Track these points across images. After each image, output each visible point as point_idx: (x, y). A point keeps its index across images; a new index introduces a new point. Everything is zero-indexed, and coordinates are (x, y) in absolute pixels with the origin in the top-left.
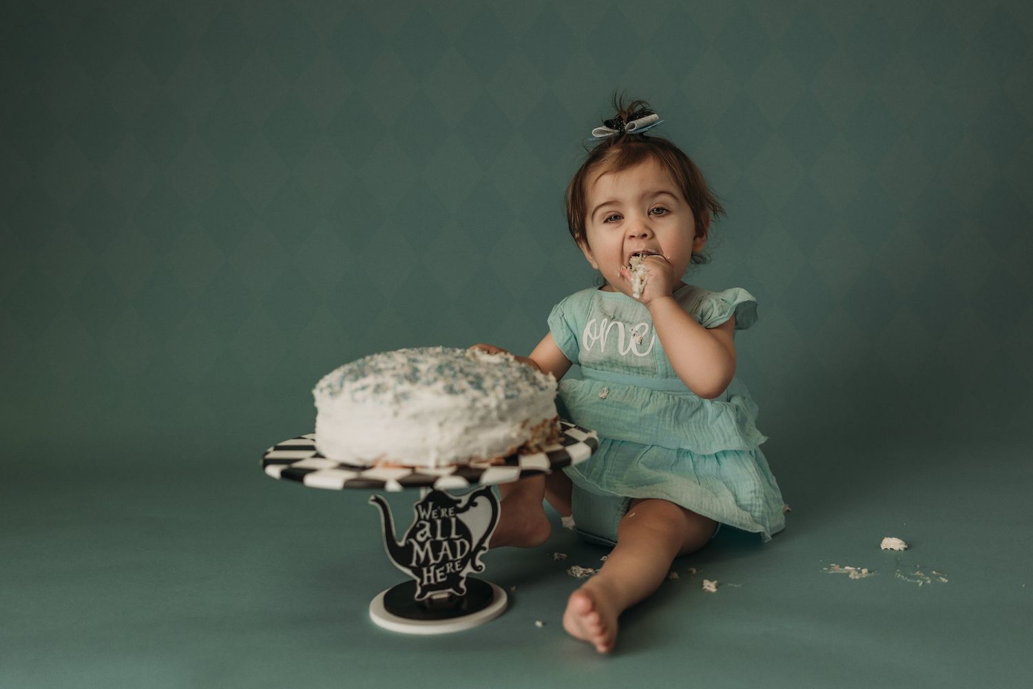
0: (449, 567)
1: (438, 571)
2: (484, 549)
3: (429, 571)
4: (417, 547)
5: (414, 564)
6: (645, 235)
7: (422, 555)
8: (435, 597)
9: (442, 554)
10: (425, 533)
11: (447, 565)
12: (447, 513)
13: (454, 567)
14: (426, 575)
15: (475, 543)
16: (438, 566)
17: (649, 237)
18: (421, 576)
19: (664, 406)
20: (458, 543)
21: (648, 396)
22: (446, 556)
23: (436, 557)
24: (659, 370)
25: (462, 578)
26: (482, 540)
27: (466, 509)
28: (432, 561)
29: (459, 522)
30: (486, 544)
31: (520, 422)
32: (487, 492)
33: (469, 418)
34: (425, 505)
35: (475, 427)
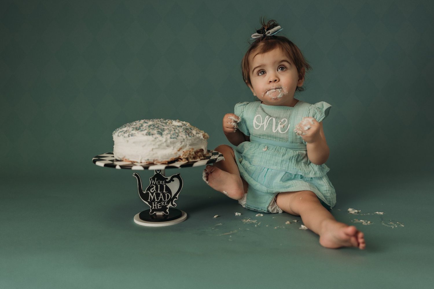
0: (163, 203)
1: (158, 204)
2: (177, 198)
3: (155, 204)
4: (150, 194)
5: (149, 200)
6: (276, 80)
7: (152, 197)
8: (157, 214)
9: (160, 198)
10: (154, 189)
11: (162, 202)
12: (162, 183)
14: (153, 205)
15: (173, 195)
16: (158, 202)
17: (277, 81)
19: (292, 155)
20: (166, 194)
21: (285, 151)
22: (161, 199)
23: (158, 199)
24: (290, 140)
25: (168, 208)
26: (176, 194)
27: (169, 182)
28: (156, 200)
29: (167, 187)
30: (177, 196)
31: (177, 148)
32: (178, 176)
33: (154, 145)
34: (154, 179)
35: (156, 148)
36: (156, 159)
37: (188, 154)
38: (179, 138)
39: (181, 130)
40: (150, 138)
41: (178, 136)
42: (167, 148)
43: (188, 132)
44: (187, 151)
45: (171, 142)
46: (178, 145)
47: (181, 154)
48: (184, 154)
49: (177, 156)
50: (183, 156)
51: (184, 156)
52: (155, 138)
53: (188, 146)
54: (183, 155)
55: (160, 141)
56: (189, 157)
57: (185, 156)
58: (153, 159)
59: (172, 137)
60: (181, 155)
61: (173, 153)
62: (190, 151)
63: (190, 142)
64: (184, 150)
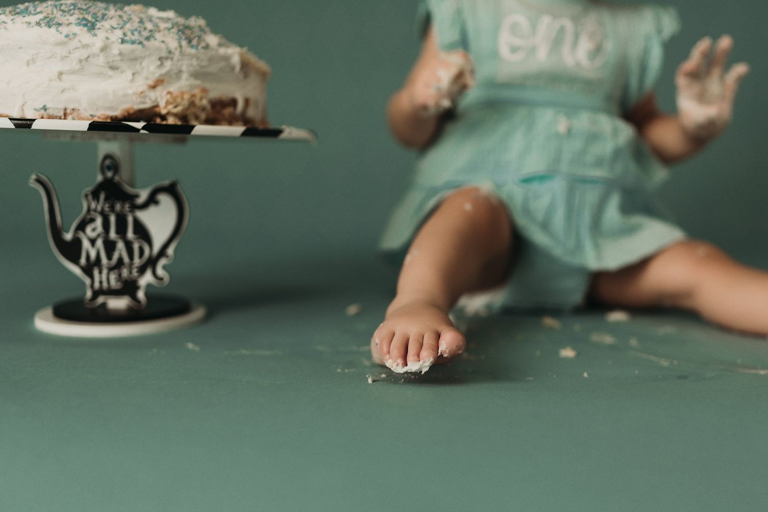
0: (125, 272)
1: (112, 274)
2: (168, 256)
3: (100, 273)
4: (86, 244)
5: (83, 261)
7: (93, 255)
8: (109, 304)
10: (96, 227)
11: (123, 269)
12: (123, 208)
13: (131, 273)
14: (97, 277)
15: (157, 247)
16: (111, 269)
18: (91, 276)
20: (136, 246)
22: (121, 258)
23: (109, 257)
25: (140, 287)
26: (166, 246)
27: (145, 206)
28: (104, 260)
29: (136, 221)
30: (170, 251)
31: (147, 79)
32: (172, 190)
33: (63, 58)
34: (95, 194)
35: (73, 72)
36: (70, 107)
37: (185, 103)
38: (153, 43)
39: (163, 25)
40: (51, 34)
41: (148, 38)
42: (110, 72)
43: (186, 33)
44: (182, 93)
45: (121, 54)
46: (151, 69)
47: (159, 99)
48: (171, 100)
49: (148, 105)
50: (166, 107)
51: (170, 107)
52: (67, 36)
53: (185, 76)
54: (168, 103)
55: (86, 46)
56: (188, 112)
57: (176, 107)
58: (62, 106)
59: (126, 38)
60: (162, 104)
61: (130, 92)
62: (193, 96)
63: (191, 65)
64: (175, 88)
